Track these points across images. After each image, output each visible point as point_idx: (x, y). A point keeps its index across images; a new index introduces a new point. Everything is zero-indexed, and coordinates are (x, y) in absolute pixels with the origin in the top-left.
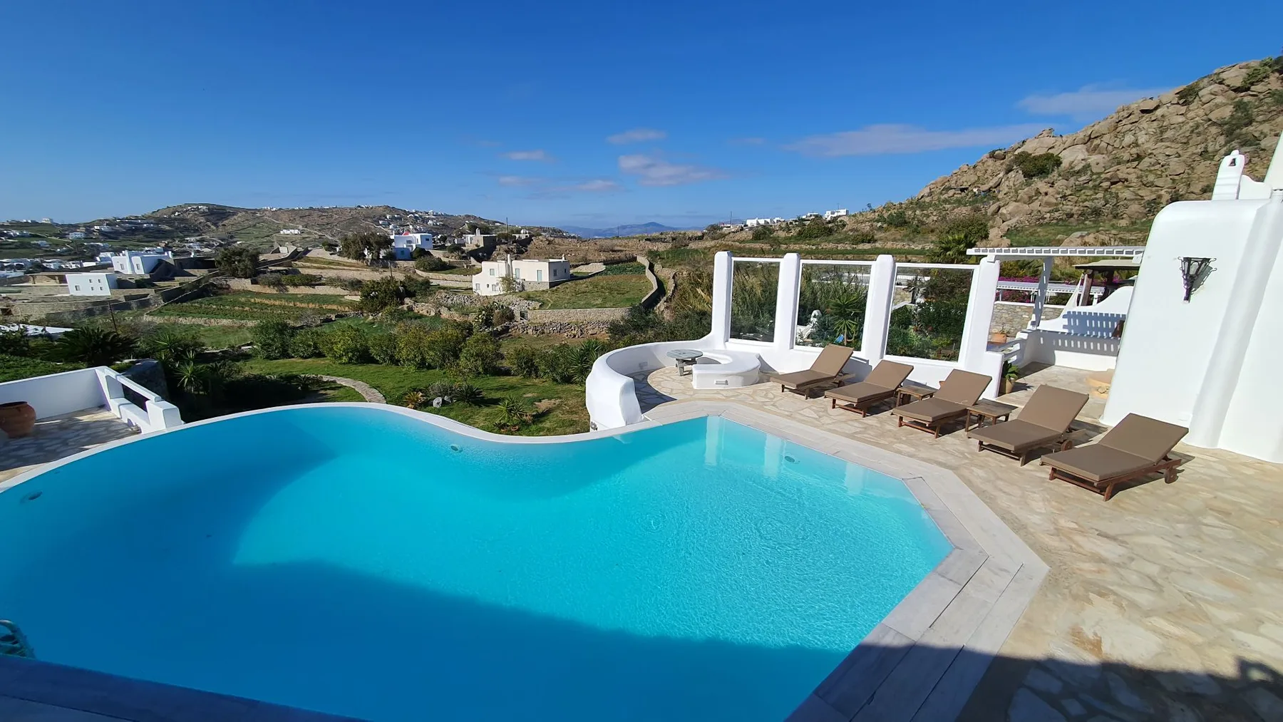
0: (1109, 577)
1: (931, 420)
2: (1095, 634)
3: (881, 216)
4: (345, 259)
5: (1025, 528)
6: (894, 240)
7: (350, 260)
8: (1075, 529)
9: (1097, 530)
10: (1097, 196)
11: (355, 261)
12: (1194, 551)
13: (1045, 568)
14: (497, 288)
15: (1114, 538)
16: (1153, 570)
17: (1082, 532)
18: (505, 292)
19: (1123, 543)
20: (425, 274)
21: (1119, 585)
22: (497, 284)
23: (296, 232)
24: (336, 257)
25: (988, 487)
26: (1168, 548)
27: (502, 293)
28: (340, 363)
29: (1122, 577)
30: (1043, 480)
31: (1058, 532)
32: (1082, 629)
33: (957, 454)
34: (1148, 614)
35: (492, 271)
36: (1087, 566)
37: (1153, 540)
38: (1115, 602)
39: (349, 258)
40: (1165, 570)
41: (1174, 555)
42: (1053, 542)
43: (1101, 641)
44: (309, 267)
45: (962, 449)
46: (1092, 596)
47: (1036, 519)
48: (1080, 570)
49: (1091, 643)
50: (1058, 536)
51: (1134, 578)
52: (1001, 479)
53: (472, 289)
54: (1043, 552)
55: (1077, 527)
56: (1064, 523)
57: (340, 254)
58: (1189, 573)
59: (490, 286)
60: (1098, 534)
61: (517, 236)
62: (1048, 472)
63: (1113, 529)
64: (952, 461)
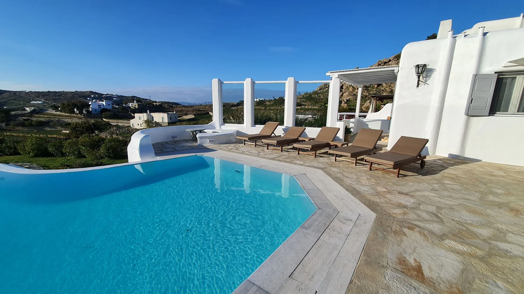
0: (412, 216)
1: (311, 147)
2: (415, 260)
3: (303, 97)
4: (63, 114)
5: (360, 193)
6: (309, 105)
7: (66, 114)
8: (385, 192)
9: (397, 191)
10: (374, 90)
11: (69, 114)
12: (447, 197)
13: (373, 215)
14: (143, 125)
15: (406, 194)
16: (432, 209)
17: (389, 192)
18: (146, 127)
19: (412, 196)
20: (107, 120)
21: (418, 221)
22: (143, 123)
23: (40, 102)
24: (58, 113)
25: (339, 175)
26: (435, 197)
27: (145, 127)
28: (29, 157)
29: (418, 216)
30: (367, 171)
31: (378, 194)
32: (405, 257)
33: (324, 163)
34: (442, 237)
35: (140, 118)
36: (397, 211)
37: (426, 193)
38: (420, 233)
39: (65, 113)
40: (439, 208)
41: (440, 200)
42: (376, 199)
43: (420, 266)
44: (41, 117)
45: (327, 161)
46: (406, 230)
47: (365, 189)
48: (394, 214)
49: (414, 269)
50: (378, 196)
51: (424, 215)
52: (346, 172)
53: (130, 126)
54: (372, 205)
55: (387, 190)
56: (380, 189)
57: (61, 111)
58: (452, 208)
59: (139, 124)
60: (398, 193)
61: (155, 104)
62: (368, 167)
63: (405, 190)
64: (321, 166)
